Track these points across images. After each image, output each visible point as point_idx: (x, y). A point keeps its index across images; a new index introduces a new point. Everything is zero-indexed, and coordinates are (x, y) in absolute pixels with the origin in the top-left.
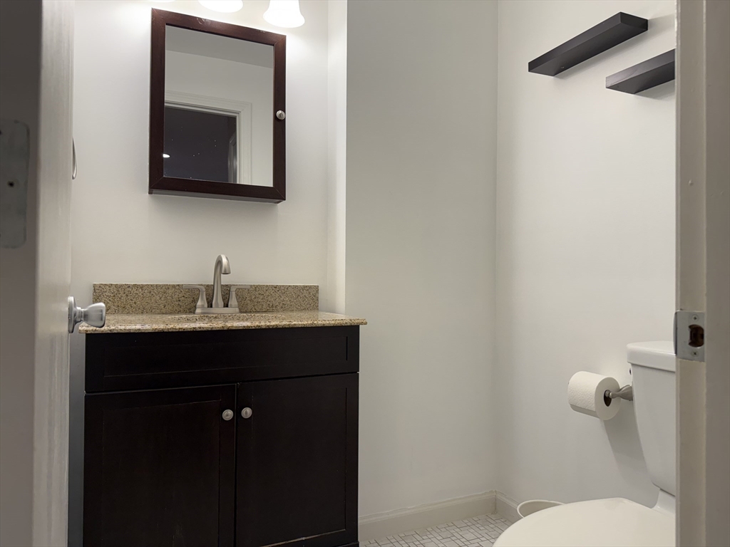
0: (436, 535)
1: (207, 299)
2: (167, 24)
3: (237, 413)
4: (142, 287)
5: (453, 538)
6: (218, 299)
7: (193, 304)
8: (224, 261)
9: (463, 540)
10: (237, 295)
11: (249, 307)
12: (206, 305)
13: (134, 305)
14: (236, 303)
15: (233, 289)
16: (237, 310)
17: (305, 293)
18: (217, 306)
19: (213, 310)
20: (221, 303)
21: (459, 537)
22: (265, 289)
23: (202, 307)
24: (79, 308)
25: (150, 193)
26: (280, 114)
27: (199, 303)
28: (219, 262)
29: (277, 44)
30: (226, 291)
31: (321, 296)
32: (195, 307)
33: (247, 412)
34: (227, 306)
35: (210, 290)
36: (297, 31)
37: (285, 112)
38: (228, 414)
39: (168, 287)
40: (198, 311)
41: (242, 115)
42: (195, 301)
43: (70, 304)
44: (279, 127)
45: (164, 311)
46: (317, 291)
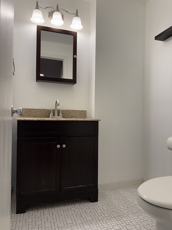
0: (123, 189)
1: (53, 114)
2: (42, 30)
3: (61, 146)
4: (34, 109)
5: (129, 191)
6: (56, 113)
7: (49, 115)
8: (58, 101)
9: (132, 191)
10: (62, 113)
11: (65, 117)
12: (53, 115)
13: (32, 115)
14: (61, 115)
15: (61, 111)
16: (62, 117)
17: (82, 113)
18: (56, 116)
19: (55, 117)
20: (57, 115)
21: (131, 190)
22: (70, 111)
23: (52, 116)
24: (14, 109)
25: (36, 81)
26: (75, 57)
27: (51, 115)
28: (56, 102)
29: (74, 35)
30: (59, 112)
31: (87, 114)
32: (50, 116)
33: (64, 146)
34: (59, 116)
35: (54, 111)
36: (80, 31)
37: (76, 56)
38: (59, 146)
39: (42, 110)
40: (50, 117)
41: (64, 60)
42: (49, 114)
43: (12, 107)
44: (75, 60)
45: (41, 117)
46: (86, 112)
